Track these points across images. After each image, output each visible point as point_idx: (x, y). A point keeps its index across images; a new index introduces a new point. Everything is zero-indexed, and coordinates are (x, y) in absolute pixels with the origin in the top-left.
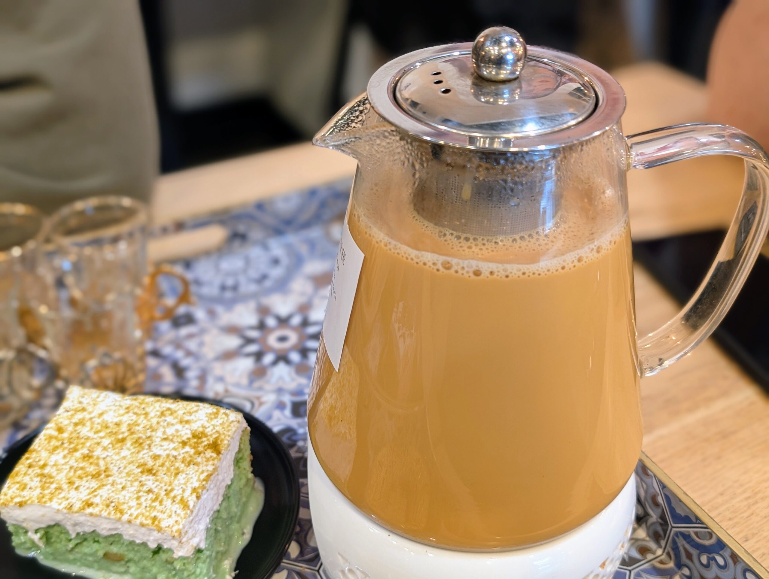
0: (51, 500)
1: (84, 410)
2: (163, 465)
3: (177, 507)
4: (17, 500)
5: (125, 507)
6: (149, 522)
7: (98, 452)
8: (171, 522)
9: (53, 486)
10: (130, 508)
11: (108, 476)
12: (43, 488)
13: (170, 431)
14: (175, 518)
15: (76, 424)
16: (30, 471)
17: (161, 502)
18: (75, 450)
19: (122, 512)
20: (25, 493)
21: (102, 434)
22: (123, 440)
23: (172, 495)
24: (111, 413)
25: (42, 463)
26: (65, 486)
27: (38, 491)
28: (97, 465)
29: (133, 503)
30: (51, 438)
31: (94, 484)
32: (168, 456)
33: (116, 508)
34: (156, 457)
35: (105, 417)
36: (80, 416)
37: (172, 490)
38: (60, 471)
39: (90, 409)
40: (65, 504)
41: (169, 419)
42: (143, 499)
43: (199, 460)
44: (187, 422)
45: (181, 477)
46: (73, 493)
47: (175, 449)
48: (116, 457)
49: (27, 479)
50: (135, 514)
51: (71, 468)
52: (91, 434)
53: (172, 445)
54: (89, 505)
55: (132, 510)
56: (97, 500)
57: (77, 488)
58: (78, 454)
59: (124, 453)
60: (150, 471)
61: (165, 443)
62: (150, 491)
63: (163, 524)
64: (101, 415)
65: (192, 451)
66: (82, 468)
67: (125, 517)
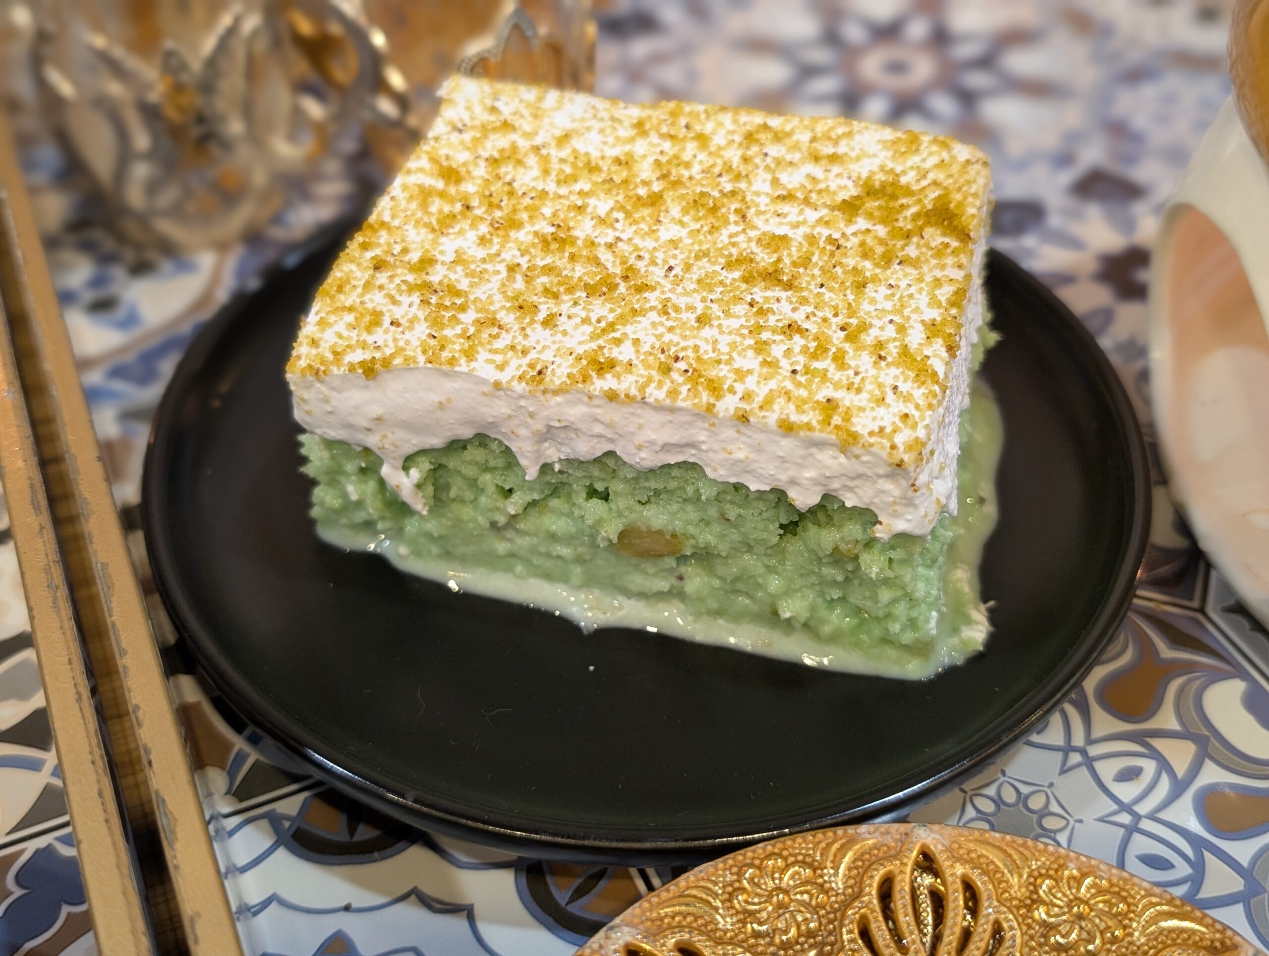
0: (470, 354)
1: (507, 126)
2: (805, 261)
3: (890, 375)
4: (357, 356)
5: (723, 371)
6: (812, 417)
7: (584, 229)
8: (887, 417)
9: (468, 317)
10: (741, 374)
11: (642, 288)
12: (436, 322)
13: (792, 179)
14: (897, 407)
15: (493, 162)
16: (382, 278)
17: (839, 359)
18: (515, 224)
19: (715, 388)
20: (381, 336)
21: (583, 185)
22: (655, 200)
23: (868, 338)
24: (594, 136)
25: (414, 257)
26: (508, 318)
27: (422, 330)
28: (597, 262)
29: (750, 361)
30: (425, 194)
31: (600, 309)
32: (811, 239)
33: (694, 376)
34: (777, 242)
35: (577, 143)
36: (497, 143)
37: (864, 327)
38: (479, 276)
39: (526, 125)
40: (516, 365)
41: (775, 151)
42: (777, 351)
43: (912, 251)
44: (834, 158)
45: (878, 293)
46: (538, 335)
47: (820, 221)
48: (650, 244)
49: (376, 300)
50: (762, 392)
51: (512, 269)
52: (551, 186)
53: (812, 216)
54: (604, 367)
55: (751, 382)
56: (624, 353)
57: (549, 322)
58: (524, 235)
59: (669, 231)
60: (772, 276)
61: (785, 208)
62: (792, 328)
63: (862, 425)
64: (564, 139)
65: (881, 231)
66: (548, 270)
67: (728, 405)
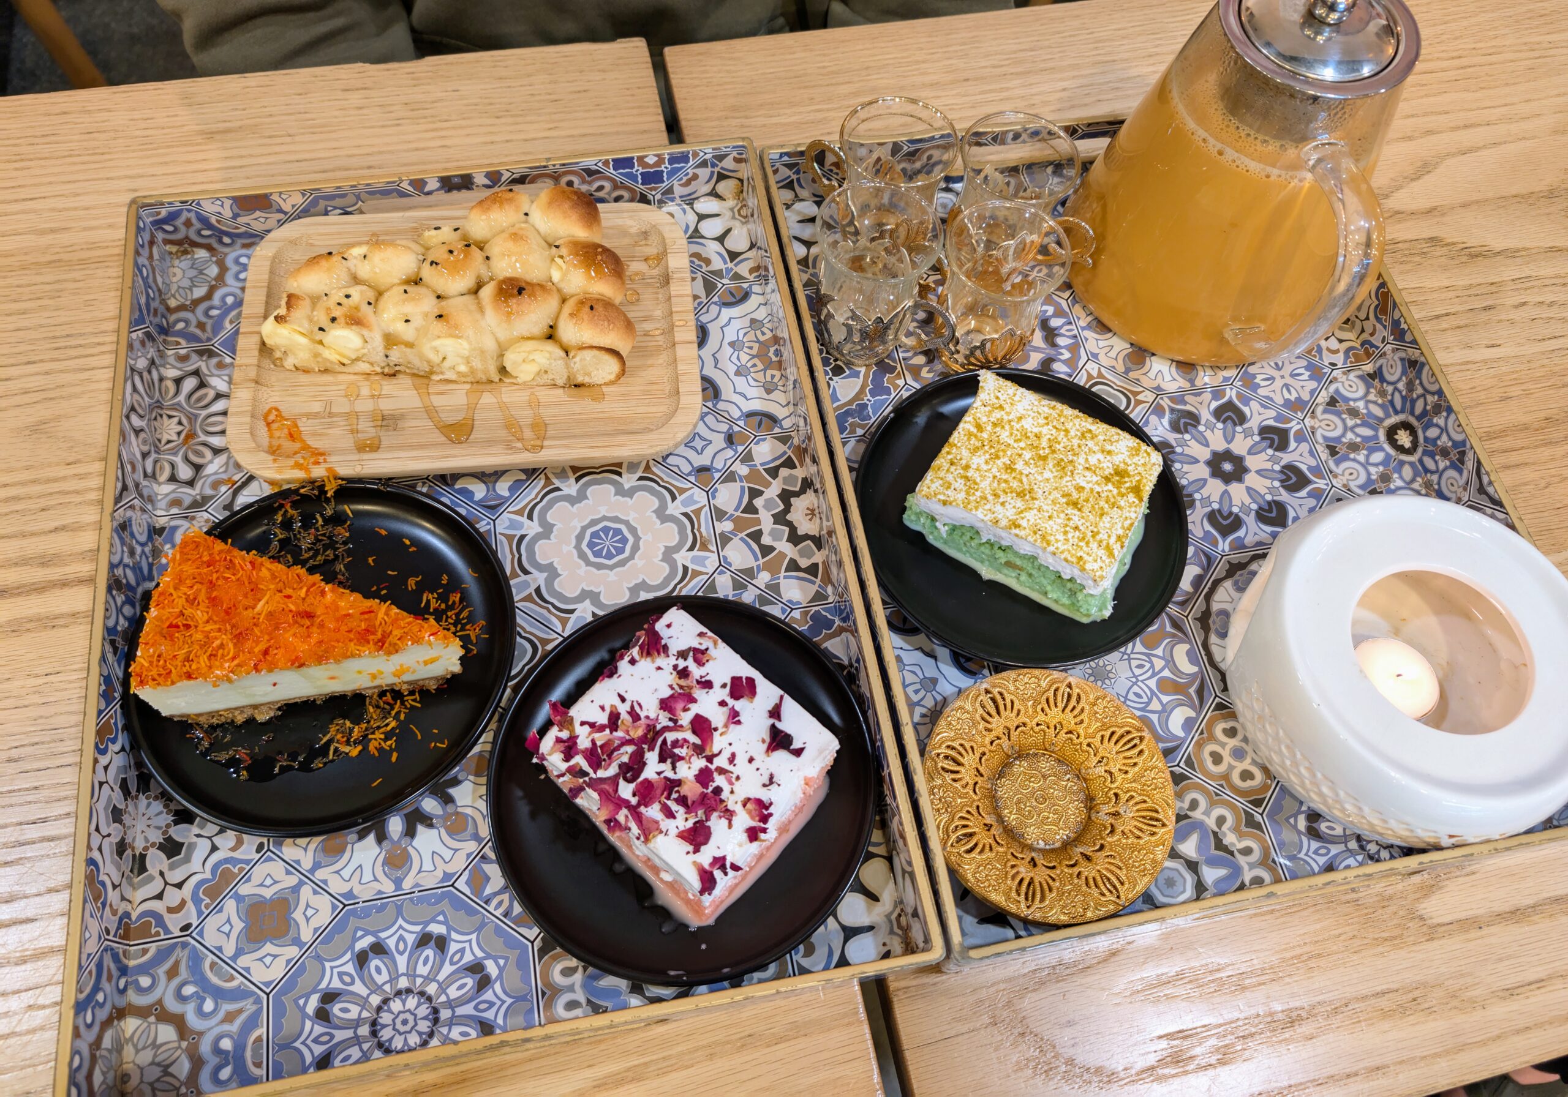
0: (976, 508)
1: (1001, 407)
2: (1087, 500)
3: (1102, 552)
4: (942, 497)
5: (1052, 538)
6: (1074, 560)
7: (1019, 466)
8: (1096, 566)
9: (978, 494)
10: (1057, 541)
11: (1034, 499)
12: (968, 493)
13: (1093, 460)
14: (1100, 563)
15: (995, 425)
16: (953, 468)
17: (1087, 543)
18: (998, 457)
19: (1048, 544)
20: (949, 492)
21: (1022, 444)
22: (1044, 458)
23: (1098, 538)
24: (1030, 420)
25: (964, 462)
26: (991, 498)
27: (962, 495)
28: (1021, 481)
29: (1061, 537)
30: (970, 434)
31: (1020, 504)
32: (1092, 490)
33: (1043, 537)
34: (1080, 489)
35: (1023, 422)
36: (997, 414)
37: (1098, 533)
38: (983, 477)
39: (1007, 408)
40: (990, 516)
41: (1091, 444)
42: (1070, 535)
43: (1122, 503)
44: (1109, 452)
45: (1106, 519)
46: (999, 508)
47: (1097, 483)
48: (1040, 478)
49: (950, 477)
50: (1062, 548)
51: (995, 477)
52: (1011, 442)
53: (1095, 479)
54: (1017, 526)
55: (1059, 544)
56: (1024, 523)
57: (1003, 504)
58: (999, 462)
59: (1047, 474)
60: (1075, 504)
61: (1087, 473)
62: (1076, 528)
63: (1088, 566)
64: (1020, 419)
65: (1115, 491)
66: (1006, 481)
67: (1051, 549)
